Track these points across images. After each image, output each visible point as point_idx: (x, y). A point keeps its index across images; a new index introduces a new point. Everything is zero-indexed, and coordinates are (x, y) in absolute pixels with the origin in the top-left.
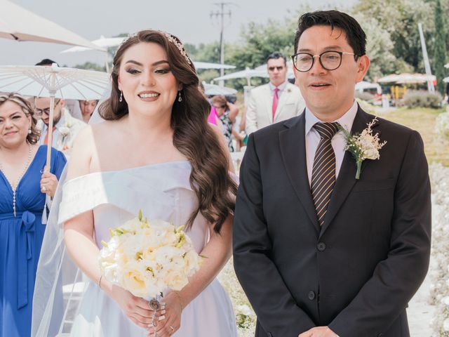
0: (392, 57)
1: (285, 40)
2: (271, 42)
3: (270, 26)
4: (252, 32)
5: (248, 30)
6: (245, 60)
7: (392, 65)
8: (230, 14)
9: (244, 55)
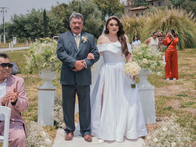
0: (63, 27)
1: (27, 21)
2: (22, 22)
3: (21, 16)
4: (15, 18)
5: (14, 18)
6: (13, 28)
7: (63, 30)
8: (6, 12)
9: (13, 26)
